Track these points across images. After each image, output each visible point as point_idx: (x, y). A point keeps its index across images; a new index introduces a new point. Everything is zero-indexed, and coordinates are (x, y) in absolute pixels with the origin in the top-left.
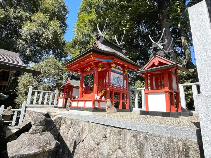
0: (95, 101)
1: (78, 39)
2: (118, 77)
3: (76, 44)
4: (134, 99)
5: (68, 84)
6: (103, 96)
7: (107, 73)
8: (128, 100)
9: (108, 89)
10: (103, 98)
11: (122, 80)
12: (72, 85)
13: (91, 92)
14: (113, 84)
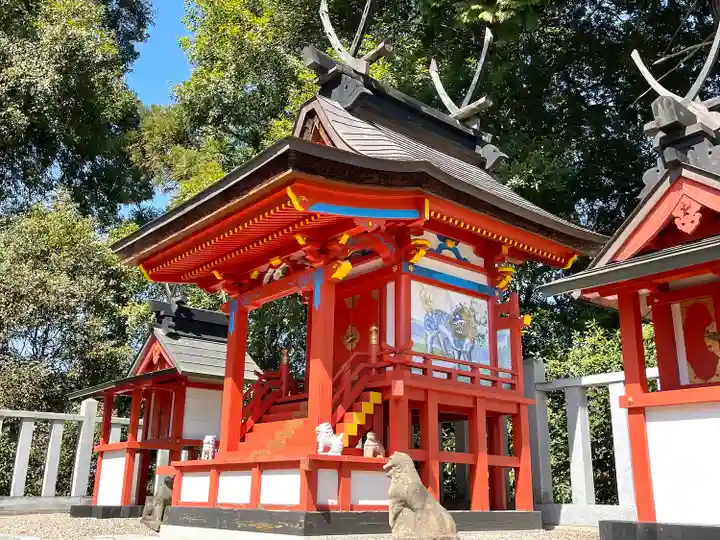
0: (319, 464)
1: (213, 86)
2: (459, 312)
3: (200, 120)
4: (567, 442)
5: (155, 361)
6: (370, 435)
7: (390, 287)
8: (526, 452)
9: (398, 389)
10: (370, 446)
11: (484, 330)
12: (182, 368)
13: (297, 409)
14: (426, 358)
